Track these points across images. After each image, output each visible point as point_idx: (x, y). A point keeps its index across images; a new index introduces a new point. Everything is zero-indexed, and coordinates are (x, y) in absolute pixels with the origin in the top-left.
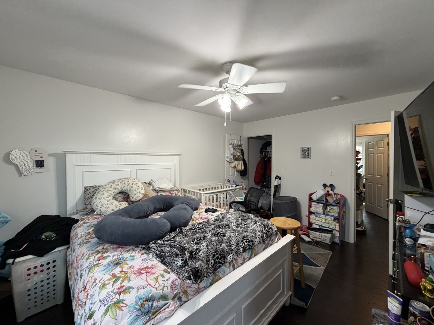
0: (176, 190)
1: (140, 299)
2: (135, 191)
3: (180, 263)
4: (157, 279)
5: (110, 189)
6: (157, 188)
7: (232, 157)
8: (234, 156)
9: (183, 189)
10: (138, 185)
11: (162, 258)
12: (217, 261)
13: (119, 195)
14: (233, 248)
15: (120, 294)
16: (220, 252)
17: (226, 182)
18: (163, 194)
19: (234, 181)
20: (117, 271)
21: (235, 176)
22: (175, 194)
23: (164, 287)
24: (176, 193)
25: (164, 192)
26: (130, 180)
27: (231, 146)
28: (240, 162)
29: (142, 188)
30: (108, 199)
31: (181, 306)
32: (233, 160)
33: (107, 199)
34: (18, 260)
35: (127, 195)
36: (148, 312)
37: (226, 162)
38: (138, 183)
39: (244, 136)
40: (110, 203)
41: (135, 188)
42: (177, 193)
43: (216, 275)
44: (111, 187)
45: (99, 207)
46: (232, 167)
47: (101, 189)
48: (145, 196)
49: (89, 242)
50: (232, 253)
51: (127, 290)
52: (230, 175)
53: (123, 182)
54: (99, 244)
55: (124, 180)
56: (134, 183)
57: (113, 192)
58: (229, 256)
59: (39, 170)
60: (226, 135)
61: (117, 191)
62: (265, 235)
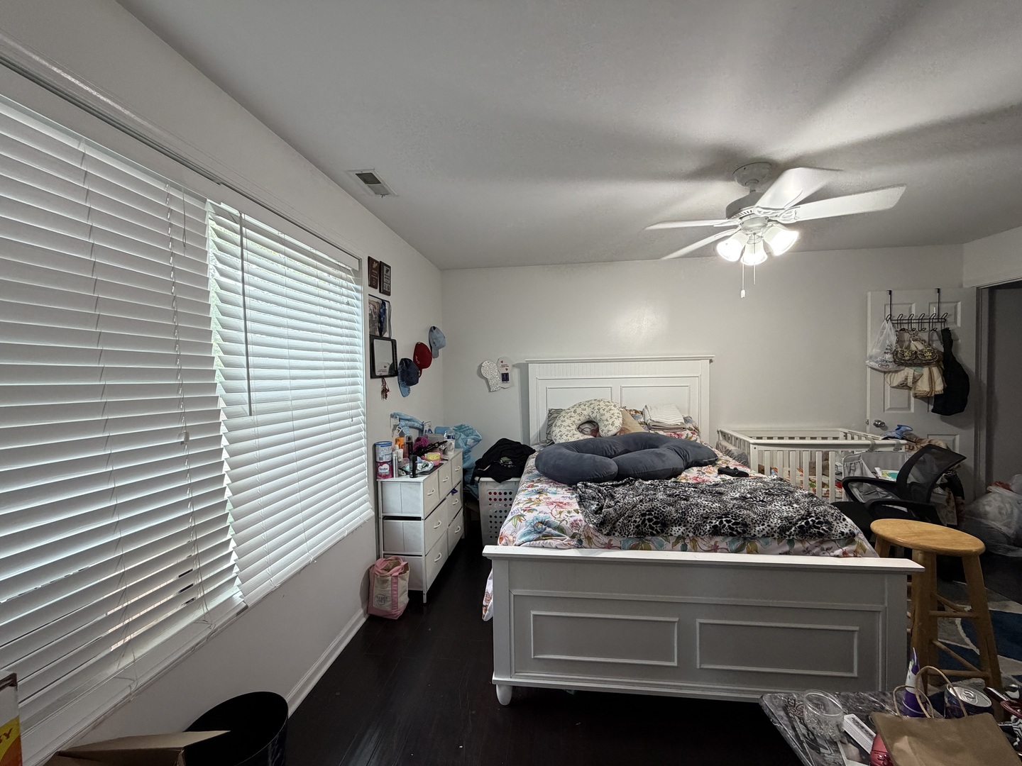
0: (690, 429)
1: (537, 519)
2: (607, 420)
3: (594, 507)
4: (560, 513)
5: (573, 414)
6: (650, 421)
7: (888, 357)
8: (895, 354)
9: (722, 432)
10: (612, 412)
11: (581, 500)
12: (648, 524)
13: (587, 426)
14: (689, 519)
15: (525, 511)
16: (658, 514)
17: (868, 428)
18: (661, 433)
19: (900, 427)
20: (534, 497)
21: (912, 410)
22: (687, 437)
23: (563, 520)
24: (687, 435)
25: (663, 429)
26: (602, 403)
27: (888, 325)
28: (926, 371)
29: (618, 417)
30: (570, 429)
31: (578, 547)
32: (892, 366)
33: (568, 428)
34: (482, 479)
35: (596, 427)
36: (540, 533)
37: (869, 370)
38: (613, 408)
39: (965, 286)
40: (570, 434)
41: (607, 415)
42: (690, 435)
43: (643, 542)
44: (575, 412)
45: (557, 438)
46: (895, 384)
47: (563, 414)
48: (622, 430)
49: (531, 472)
50: (684, 526)
51: (531, 510)
52: (888, 405)
53: (592, 406)
54: (538, 476)
55: (593, 402)
56: (607, 409)
57: (577, 419)
58: (677, 528)
59: (506, 385)
60: (869, 294)
61: (583, 419)
62: (793, 529)
